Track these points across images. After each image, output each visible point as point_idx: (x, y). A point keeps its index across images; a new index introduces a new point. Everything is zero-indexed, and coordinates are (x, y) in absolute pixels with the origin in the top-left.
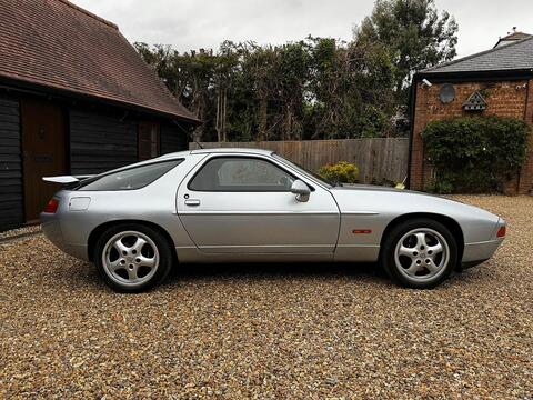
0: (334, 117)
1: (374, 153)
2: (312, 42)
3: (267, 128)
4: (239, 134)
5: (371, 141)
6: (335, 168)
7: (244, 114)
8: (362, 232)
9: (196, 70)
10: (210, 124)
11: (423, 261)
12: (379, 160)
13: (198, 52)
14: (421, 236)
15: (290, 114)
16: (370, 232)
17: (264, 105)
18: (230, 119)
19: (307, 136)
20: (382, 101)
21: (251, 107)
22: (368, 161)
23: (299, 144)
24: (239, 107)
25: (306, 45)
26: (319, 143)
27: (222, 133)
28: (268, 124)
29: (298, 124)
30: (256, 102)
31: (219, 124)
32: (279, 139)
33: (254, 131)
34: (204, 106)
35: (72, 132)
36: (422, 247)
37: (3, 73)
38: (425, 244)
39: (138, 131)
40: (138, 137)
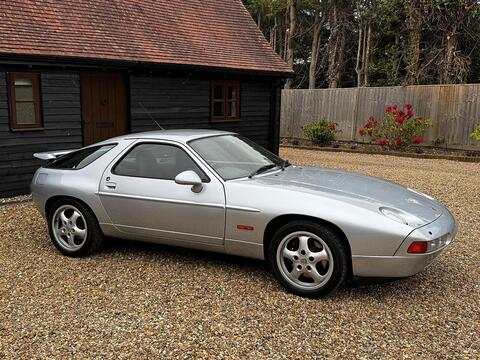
3: (419, 67)
4: (385, 76)
7: (391, 50)
8: (246, 228)
10: (350, 65)
11: (304, 267)
14: (304, 240)
15: (450, 48)
16: (252, 229)
17: (415, 38)
18: (375, 57)
21: (400, 41)
23: (461, 89)
24: (384, 41)
27: (363, 76)
28: (420, 62)
29: (460, 62)
30: (406, 34)
31: (360, 63)
32: (436, 82)
33: (403, 73)
34: (343, 43)
35: (133, 98)
36: (303, 252)
37: (59, 53)
38: (307, 249)
39: (211, 91)
40: (210, 97)
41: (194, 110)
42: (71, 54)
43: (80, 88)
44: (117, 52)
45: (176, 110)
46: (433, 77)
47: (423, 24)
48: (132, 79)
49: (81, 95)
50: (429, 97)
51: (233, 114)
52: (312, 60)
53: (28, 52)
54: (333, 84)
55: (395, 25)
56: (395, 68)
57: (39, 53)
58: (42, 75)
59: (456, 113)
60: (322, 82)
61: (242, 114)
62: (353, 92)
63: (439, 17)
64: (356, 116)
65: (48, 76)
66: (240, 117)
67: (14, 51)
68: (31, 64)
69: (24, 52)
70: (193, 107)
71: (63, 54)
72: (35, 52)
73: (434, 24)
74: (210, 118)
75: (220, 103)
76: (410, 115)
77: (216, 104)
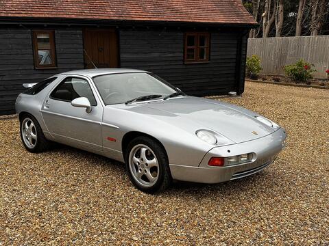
8: (112, 140)
11: (143, 170)
14: (144, 150)
16: (115, 141)
36: (142, 160)
37: (65, 16)
38: (145, 157)
39: (184, 41)
40: (184, 44)
41: (170, 55)
42: (74, 16)
43: (83, 39)
45: (156, 55)
48: (121, 32)
49: (83, 44)
51: (205, 58)
53: (43, 16)
54: (314, 32)
57: (51, 16)
58: (56, 32)
60: (305, 32)
61: (212, 58)
65: (60, 32)
66: (210, 60)
67: (34, 15)
68: (45, 24)
69: (41, 16)
70: (170, 52)
71: (68, 16)
72: (47, 16)
74: (184, 61)
75: (192, 50)
77: (189, 50)
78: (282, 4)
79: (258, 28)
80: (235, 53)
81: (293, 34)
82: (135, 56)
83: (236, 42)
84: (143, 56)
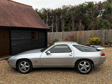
0: (93, 24)
1: (105, 34)
2: (86, 3)
3: (75, 28)
4: (67, 29)
5: (104, 31)
6: (92, 39)
7: (69, 24)
9: (57, 13)
10: (60, 27)
12: (107, 36)
13: (57, 9)
15: (81, 24)
17: (73, 22)
18: (65, 26)
19: (86, 29)
20: (109, 18)
21: (70, 22)
22: (104, 36)
23: (83, 32)
24: (67, 22)
25: (84, 4)
26: (89, 31)
27: (63, 29)
28: (75, 27)
29: (83, 26)
30: (71, 21)
31: (62, 27)
32: (78, 30)
33: (71, 29)
34: (59, 23)
35: (11, 35)
40: (31, 34)
44: (7, 24)
45: (23, 38)
46: (77, 30)
47: (75, 19)
50: (77, 34)
51: (37, 38)
52: (52, 26)
54: (57, 31)
55: (69, 19)
56: (70, 28)
59: (83, 37)
60: (55, 31)
62: (61, 33)
63: (78, 17)
64: (62, 38)
66: (38, 39)
70: (27, 37)
73: (77, 19)
74: (31, 39)
75: (34, 36)
76: (74, 37)
77: (33, 36)
78: (48, 24)
79: (50, 30)
80: (45, 37)
81: (51, 32)
82: (16, 39)
83: (45, 34)
84: (19, 38)
